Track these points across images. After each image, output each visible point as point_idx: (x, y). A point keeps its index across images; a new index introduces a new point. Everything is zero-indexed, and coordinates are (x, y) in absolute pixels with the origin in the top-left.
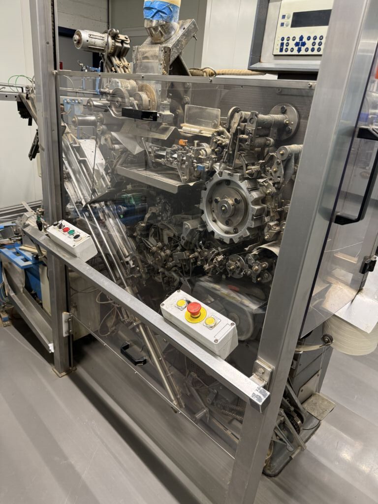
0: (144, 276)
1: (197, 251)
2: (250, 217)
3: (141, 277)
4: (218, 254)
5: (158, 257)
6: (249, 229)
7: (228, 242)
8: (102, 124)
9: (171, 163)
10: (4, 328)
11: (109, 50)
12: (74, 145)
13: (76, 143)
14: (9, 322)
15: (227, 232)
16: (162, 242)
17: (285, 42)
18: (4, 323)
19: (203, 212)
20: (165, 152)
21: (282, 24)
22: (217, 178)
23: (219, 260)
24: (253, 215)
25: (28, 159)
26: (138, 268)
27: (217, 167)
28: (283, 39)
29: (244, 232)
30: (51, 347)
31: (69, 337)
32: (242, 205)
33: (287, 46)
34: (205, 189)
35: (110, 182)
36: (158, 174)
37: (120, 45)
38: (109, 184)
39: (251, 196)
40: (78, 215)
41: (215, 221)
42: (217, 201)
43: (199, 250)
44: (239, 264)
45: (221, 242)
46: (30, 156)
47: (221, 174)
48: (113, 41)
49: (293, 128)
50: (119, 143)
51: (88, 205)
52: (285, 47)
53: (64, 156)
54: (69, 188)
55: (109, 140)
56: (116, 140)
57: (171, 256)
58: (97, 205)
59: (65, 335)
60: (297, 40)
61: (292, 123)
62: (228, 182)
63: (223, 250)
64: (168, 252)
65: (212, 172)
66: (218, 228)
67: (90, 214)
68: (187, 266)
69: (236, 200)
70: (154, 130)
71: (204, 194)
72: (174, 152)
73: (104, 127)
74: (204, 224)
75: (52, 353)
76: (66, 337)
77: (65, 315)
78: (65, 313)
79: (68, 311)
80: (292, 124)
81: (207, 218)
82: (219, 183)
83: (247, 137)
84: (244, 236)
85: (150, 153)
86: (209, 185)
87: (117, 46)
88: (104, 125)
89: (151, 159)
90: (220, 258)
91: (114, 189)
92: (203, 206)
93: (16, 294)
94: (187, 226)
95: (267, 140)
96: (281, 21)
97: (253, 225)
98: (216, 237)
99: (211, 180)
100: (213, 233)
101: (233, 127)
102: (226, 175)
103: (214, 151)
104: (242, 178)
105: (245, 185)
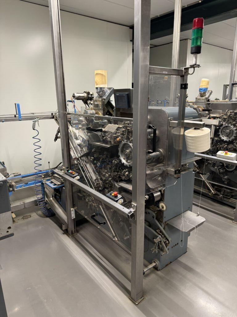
2: (234, 133)
4: (225, 145)
6: (234, 137)
15: (227, 139)
22: (224, 126)
27: (224, 123)
29: (233, 138)
32: (232, 131)
34: (220, 129)
41: (223, 137)
42: (224, 131)
44: (231, 146)
45: (226, 142)
47: (225, 125)
62: (227, 127)
65: (222, 125)
66: (225, 138)
69: (230, 130)
71: (220, 130)
74: (220, 138)
81: (221, 136)
82: (224, 127)
92: (220, 133)
97: (235, 135)
99: (222, 127)
100: (223, 140)
101: (229, 114)
102: (227, 125)
103: (223, 120)
104: (231, 125)
105: (232, 126)
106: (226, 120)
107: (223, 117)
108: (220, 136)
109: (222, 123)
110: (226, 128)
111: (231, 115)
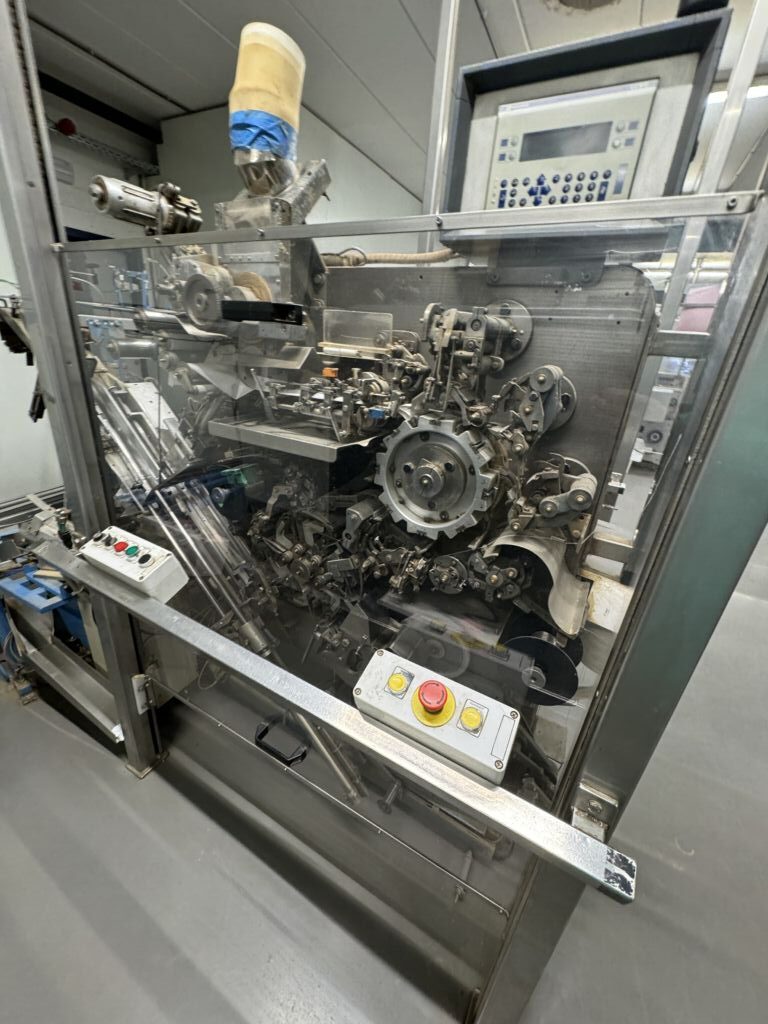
0: (274, 600)
1: (373, 555)
2: (479, 493)
3: (269, 602)
4: (415, 557)
5: (299, 569)
6: (476, 513)
7: (435, 537)
8: (168, 350)
9: (312, 410)
10: (26, 707)
11: (165, 223)
12: (117, 392)
13: (119, 388)
14: (32, 694)
15: (428, 520)
16: (303, 542)
17: (509, 188)
18: (23, 698)
19: (380, 489)
20: (299, 391)
21: (502, 157)
22: (406, 429)
23: (419, 568)
24: (485, 490)
25: (30, 420)
26: (261, 588)
27: (407, 411)
28: (503, 185)
30: (117, 732)
31: (149, 712)
33: (512, 195)
34: (384, 450)
35: (192, 449)
36: (285, 429)
37: (183, 214)
38: (191, 452)
39: (480, 457)
40: (139, 509)
41: (402, 502)
42: (407, 469)
43: (375, 552)
44: (455, 572)
45: (420, 538)
46: (32, 414)
47: (414, 423)
48: (171, 206)
49: (524, 341)
50: (204, 381)
51: (157, 492)
52: (508, 198)
53: (98, 410)
54: (115, 464)
55: (186, 377)
56: (198, 376)
57: (323, 564)
58: (172, 489)
59: (141, 711)
60: (533, 184)
61: (522, 332)
62: (425, 435)
63: (425, 550)
64: (317, 559)
65: (396, 421)
66: (413, 516)
67: (160, 504)
68: (354, 579)
69: (446, 465)
70: (273, 354)
72: (316, 389)
73: (171, 355)
75: (122, 743)
76: (143, 714)
77: (137, 680)
78: (136, 676)
79: (141, 671)
80: (521, 334)
81: (390, 498)
82: (408, 439)
83: (471, 354)
84: (467, 526)
85: (267, 394)
86: (391, 443)
87: (179, 217)
88: (174, 351)
89: (270, 404)
90: (421, 564)
91: (199, 460)
92: (382, 479)
93: (39, 650)
94: (354, 516)
95: (493, 360)
96: (499, 150)
97: (485, 507)
98: (410, 529)
99: (395, 434)
100: (403, 524)
101: (442, 337)
102: (425, 423)
103: (397, 384)
104: (460, 428)
105: (465, 439)
106: (421, 389)
107: (397, 363)
108: (381, 497)
109: (397, 413)
110: (420, 444)
111: (459, 346)
